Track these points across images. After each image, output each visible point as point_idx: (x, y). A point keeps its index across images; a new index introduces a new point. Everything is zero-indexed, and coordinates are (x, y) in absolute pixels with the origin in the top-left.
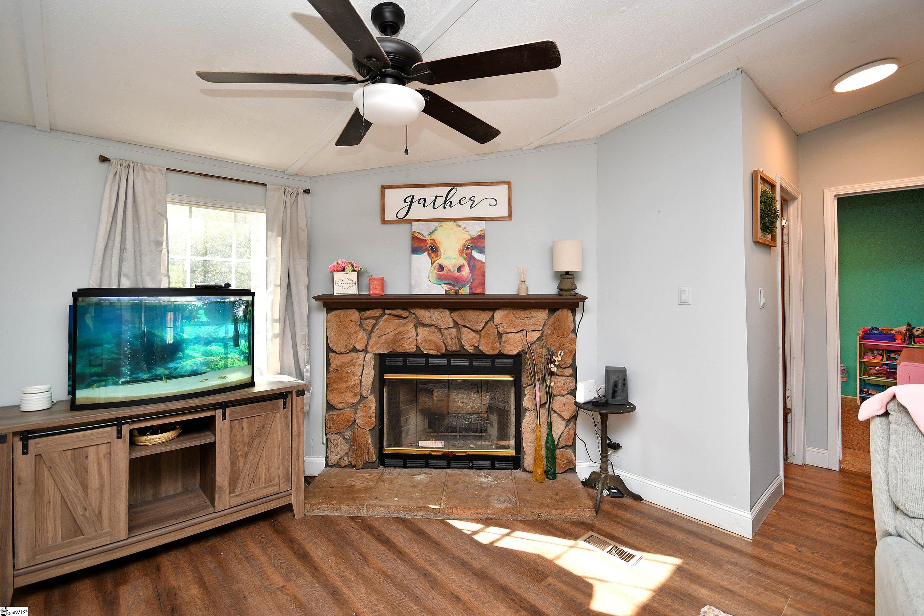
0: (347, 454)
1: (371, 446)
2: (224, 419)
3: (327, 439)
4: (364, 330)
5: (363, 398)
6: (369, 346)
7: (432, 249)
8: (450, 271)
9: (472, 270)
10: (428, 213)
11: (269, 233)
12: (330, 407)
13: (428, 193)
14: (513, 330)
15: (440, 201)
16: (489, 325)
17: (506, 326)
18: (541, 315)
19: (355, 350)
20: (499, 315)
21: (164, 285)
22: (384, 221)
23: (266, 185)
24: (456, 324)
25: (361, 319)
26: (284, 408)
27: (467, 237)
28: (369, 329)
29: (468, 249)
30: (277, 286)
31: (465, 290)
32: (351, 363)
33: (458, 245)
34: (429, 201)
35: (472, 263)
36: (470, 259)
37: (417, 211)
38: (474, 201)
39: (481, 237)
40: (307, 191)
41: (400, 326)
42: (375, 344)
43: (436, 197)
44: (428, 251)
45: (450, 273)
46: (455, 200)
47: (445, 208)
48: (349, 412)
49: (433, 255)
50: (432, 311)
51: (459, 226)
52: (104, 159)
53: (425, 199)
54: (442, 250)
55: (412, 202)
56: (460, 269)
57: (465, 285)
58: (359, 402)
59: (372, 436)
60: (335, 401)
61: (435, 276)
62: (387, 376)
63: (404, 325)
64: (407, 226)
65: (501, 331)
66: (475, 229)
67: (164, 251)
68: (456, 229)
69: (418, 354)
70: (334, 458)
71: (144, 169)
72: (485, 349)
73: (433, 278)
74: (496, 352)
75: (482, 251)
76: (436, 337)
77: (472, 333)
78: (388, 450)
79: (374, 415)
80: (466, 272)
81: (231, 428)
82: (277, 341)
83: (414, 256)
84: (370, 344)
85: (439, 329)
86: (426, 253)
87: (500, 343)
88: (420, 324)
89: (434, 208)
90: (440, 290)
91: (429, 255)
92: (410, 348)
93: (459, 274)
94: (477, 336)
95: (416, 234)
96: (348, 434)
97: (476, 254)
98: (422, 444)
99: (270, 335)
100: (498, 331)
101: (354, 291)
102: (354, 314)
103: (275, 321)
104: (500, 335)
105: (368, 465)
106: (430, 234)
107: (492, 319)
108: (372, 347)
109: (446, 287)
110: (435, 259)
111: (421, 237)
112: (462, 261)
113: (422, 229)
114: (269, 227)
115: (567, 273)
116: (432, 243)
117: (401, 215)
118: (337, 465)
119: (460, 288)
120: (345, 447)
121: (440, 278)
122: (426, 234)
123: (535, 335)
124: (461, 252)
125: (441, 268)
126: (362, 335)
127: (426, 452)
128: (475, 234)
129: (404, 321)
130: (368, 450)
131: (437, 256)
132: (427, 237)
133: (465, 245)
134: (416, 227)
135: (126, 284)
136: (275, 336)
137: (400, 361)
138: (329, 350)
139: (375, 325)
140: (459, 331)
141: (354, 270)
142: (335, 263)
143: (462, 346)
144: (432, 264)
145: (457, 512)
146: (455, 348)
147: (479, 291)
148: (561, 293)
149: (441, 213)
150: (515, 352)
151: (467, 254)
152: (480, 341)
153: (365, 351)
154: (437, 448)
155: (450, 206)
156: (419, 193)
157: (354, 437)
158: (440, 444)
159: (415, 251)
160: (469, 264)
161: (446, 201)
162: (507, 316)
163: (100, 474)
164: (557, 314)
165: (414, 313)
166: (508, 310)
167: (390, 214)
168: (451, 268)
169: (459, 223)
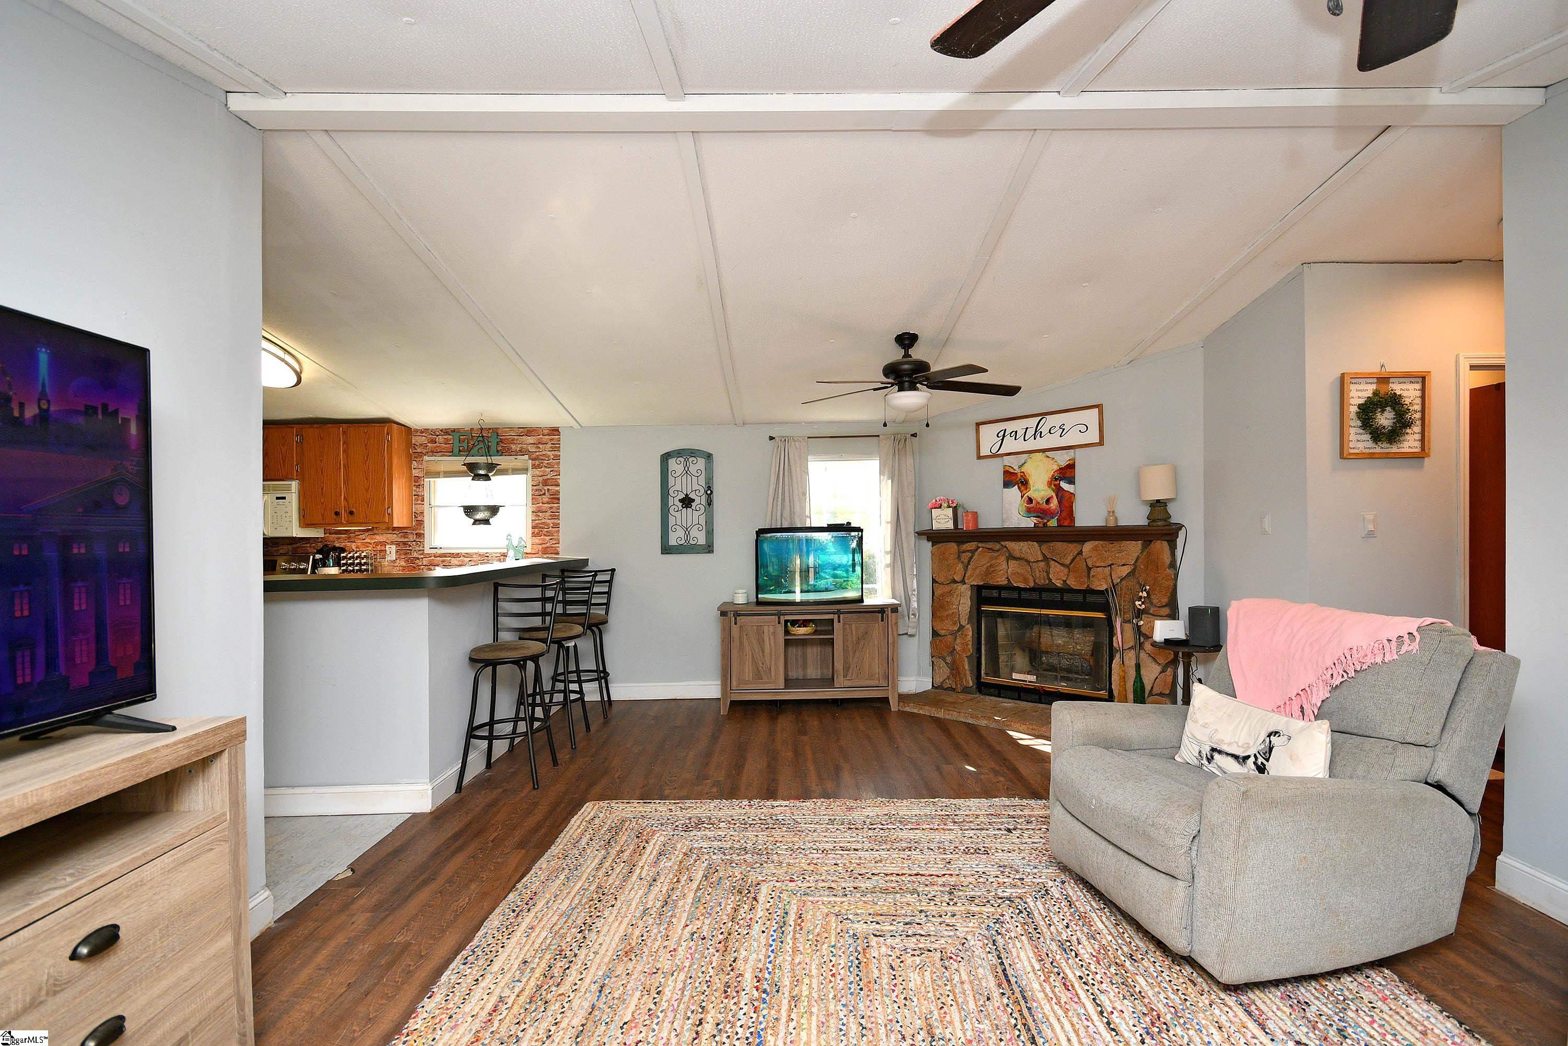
0: (948, 678)
1: (968, 672)
2: (839, 622)
3: (933, 662)
4: (962, 562)
5: (961, 627)
6: (966, 578)
7: (1022, 482)
8: (1038, 503)
9: (1060, 502)
10: (1019, 445)
11: (882, 477)
12: (935, 633)
13: (1019, 425)
14: (1103, 564)
15: (1031, 432)
16: (1078, 559)
17: (1095, 559)
18: (1134, 548)
19: (954, 581)
20: (1088, 547)
21: (808, 525)
22: (979, 457)
23: (878, 436)
24: (1045, 559)
25: (959, 552)
26: (882, 620)
27: (1056, 468)
28: (966, 561)
29: (1056, 479)
30: (887, 523)
31: (1053, 523)
32: (950, 593)
33: (1047, 477)
34: (1020, 433)
35: (1060, 495)
36: (1059, 490)
37: (1010, 445)
38: (1064, 429)
39: (1071, 466)
40: (914, 435)
41: (992, 558)
42: (971, 576)
43: (1027, 428)
44: (1018, 484)
45: (1039, 506)
46: (1045, 430)
47: (1035, 439)
48: (950, 638)
49: (1023, 488)
50: (1022, 544)
51: (1048, 457)
53: (1016, 432)
54: (1031, 482)
55: (1004, 436)
56: (1048, 501)
57: (1053, 518)
58: (959, 630)
59: (969, 662)
60: (937, 628)
61: (1024, 509)
62: (983, 608)
63: (996, 558)
64: (997, 461)
65: (1090, 565)
66: (1063, 459)
67: (808, 499)
68: (1046, 460)
69: (1010, 588)
70: (938, 680)
71: (795, 440)
72: (1073, 583)
73: (1023, 511)
74: (1084, 587)
75: (1071, 481)
76: (1023, 569)
77: (1059, 566)
78: (985, 678)
79: (970, 643)
80: (1054, 504)
81: (844, 629)
82: (889, 569)
83: (1005, 490)
84: (967, 575)
85: (1028, 562)
86: (1016, 486)
87: (1089, 577)
88: (1011, 557)
89: (1025, 440)
90: (1029, 523)
91: (1019, 488)
92: (1002, 581)
93: (1047, 507)
94: (1066, 570)
95: (1007, 468)
96: (949, 659)
97: (1064, 485)
98: (1015, 676)
99: (883, 565)
100: (1087, 566)
101: (950, 525)
102: (953, 547)
103: (887, 553)
104: (1089, 569)
105: (966, 690)
106: (1020, 467)
107: (1081, 553)
108: (968, 579)
109: (1034, 520)
110: (1024, 492)
111: (1012, 471)
112: (1050, 492)
113: (1013, 463)
114: (881, 473)
115: (1158, 501)
116: (1022, 476)
117: (994, 451)
118: (941, 687)
119: (1048, 521)
120: (946, 671)
121: (1029, 511)
122: (1016, 468)
123: (1126, 570)
124: (1049, 484)
125: (1030, 500)
126: (960, 567)
127: (1019, 684)
128: (1063, 464)
129: (996, 554)
130: (965, 675)
131: (1026, 489)
132: (1017, 471)
133: (1053, 475)
134: (1008, 461)
135: (785, 525)
136: (887, 566)
137: (995, 594)
138: (934, 581)
139: (971, 557)
140: (1048, 565)
141: (949, 507)
142: (934, 501)
143: (1050, 580)
144: (1022, 497)
145: (1016, 725)
146: (1042, 582)
147: (1067, 523)
148: (1151, 524)
149: (1032, 445)
150: (1101, 589)
151: (1055, 485)
152: (1068, 575)
153: (963, 582)
154: (1029, 682)
155: (1041, 437)
156: (1010, 426)
157: (954, 662)
158: (1033, 678)
159: (1007, 485)
160: (1057, 496)
161: (1036, 432)
162: (1095, 549)
163: (770, 645)
164: (1152, 545)
165: (1005, 547)
166: (1097, 542)
167: (985, 451)
168: (1039, 500)
169: (1047, 453)
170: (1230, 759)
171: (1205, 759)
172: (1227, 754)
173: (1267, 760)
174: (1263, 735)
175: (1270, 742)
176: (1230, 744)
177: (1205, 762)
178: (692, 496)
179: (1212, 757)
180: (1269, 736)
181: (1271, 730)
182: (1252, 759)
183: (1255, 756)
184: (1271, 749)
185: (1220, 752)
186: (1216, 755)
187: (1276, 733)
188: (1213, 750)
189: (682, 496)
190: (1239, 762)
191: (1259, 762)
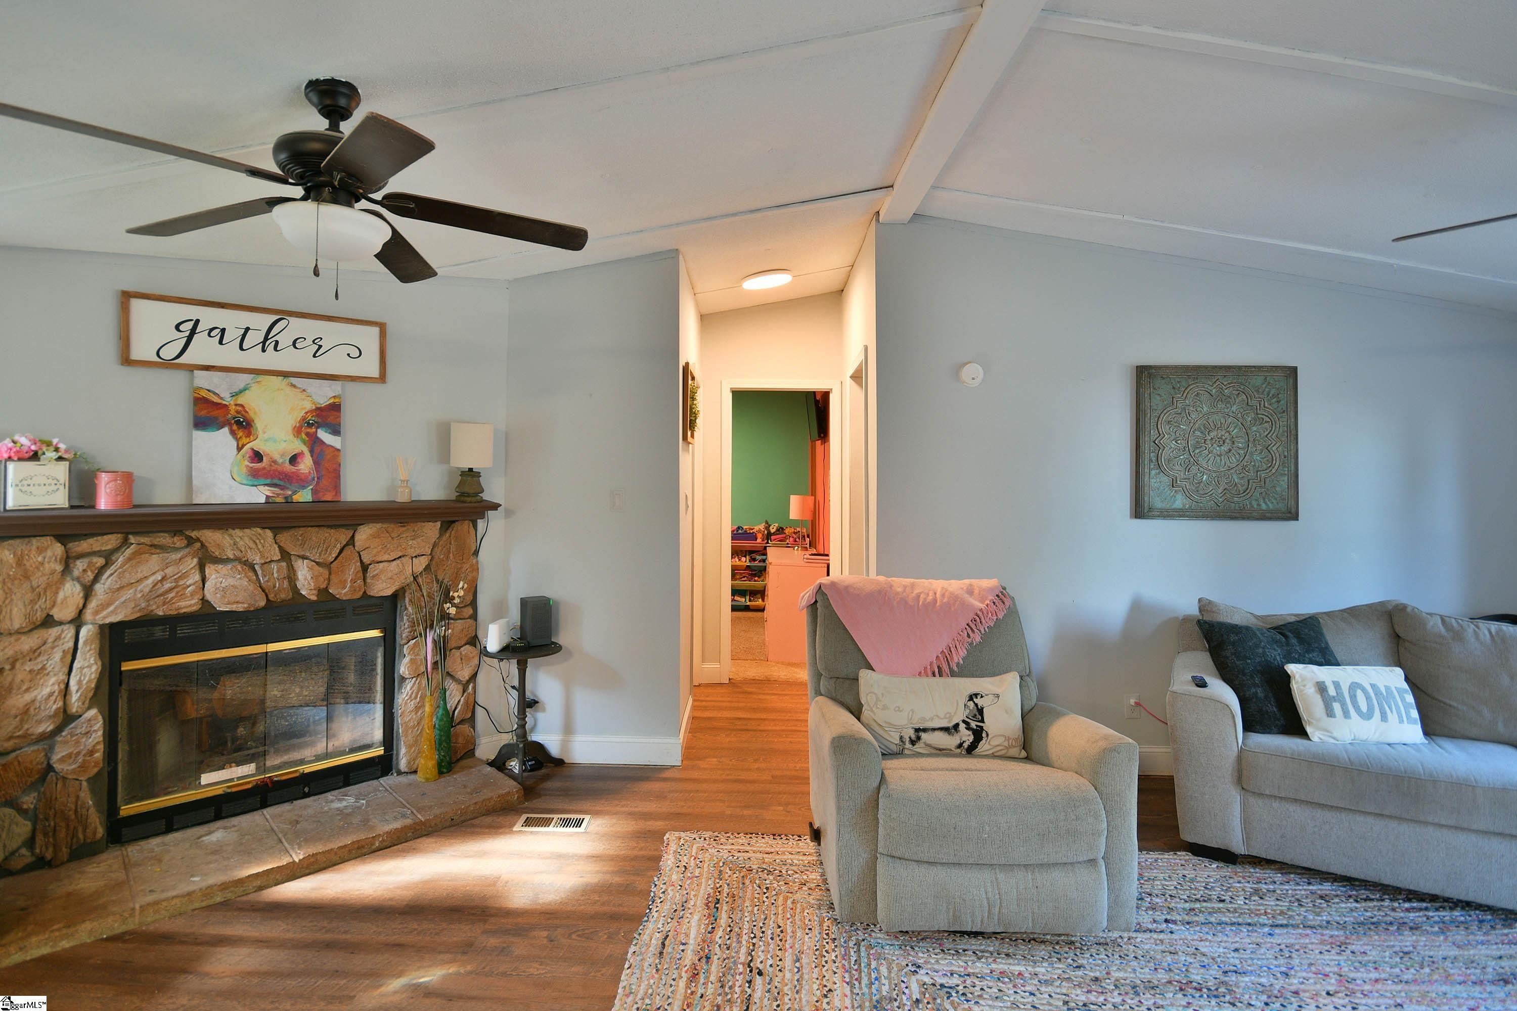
0: (29, 844)
1: (92, 810)
4: (77, 579)
5: (70, 717)
6: (87, 612)
7: (238, 423)
8: (275, 462)
9: (316, 463)
10: (229, 355)
13: (233, 321)
14: (386, 557)
15: (255, 338)
16: (347, 551)
17: (374, 551)
18: (428, 532)
19: (49, 622)
20: (364, 534)
22: (126, 360)
24: (285, 555)
25: (70, 558)
27: (309, 406)
28: (89, 576)
29: (310, 425)
31: (304, 496)
32: (37, 651)
33: (292, 419)
34: (232, 335)
35: (317, 449)
36: (314, 443)
37: (207, 350)
38: (320, 347)
39: (335, 407)
41: (163, 564)
42: (103, 607)
43: (247, 329)
44: (230, 425)
45: (275, 467)
46: (285, 340)
47: (264, 351)
48: (32, 754)
49: (240, 434)
50: (236, 532)
51: (294, 386)
53: (223, 331)
54: (258, 424)
55: (193, 332)
56: (294, 460)
57: (304, 487)
58: (59, 728)
61: (245, 470)
62: (129, 666)
63: (176, 562)
65: (366, 560)
66: (323, 394)
68: (288, 390)
69: (204, 614)
72: (340, 591)
73: (241, 474)
74: (357, 595)
75: (336, 431)
76: (239, 580)
77: (313, 567)
78: (129, 809)
79: (100, 747)
80: (306, 465)
83: (200, 436)
84: (90, 605)
85: (250, 564)
86: (226, 430)
87: (365, 579)
88: (210, 558)
89: (241, 348)
90: (257, 495)
91: (233, 433)
92: (189, 605)
93: (293, 469)
94: (325, 573)
95: (203, 394)
97: (324, 435)
98: (208, 778)
100: (361, 561)
101: (59, 500)
102: (52, 547)
104: (365, 568)
106: (234, 395)
107: (351, 541)
108: (95, 613)
109: (267, 491)
110: (244, 440)
111: (216, 399)
112: (298, 446)
113: (218, 385)
115: (470, 471)
116: (238, 412)
117: (169, 353)
118: (2, 871)
119: (295, 493)
121: (255, 474)
122: (225, 395)
123: (420, 563)
124: (297, 431)
125: (257, 456)
126: (70, 589)
127: (218, 790)
128: (323, 402)
129: (174, 555)
130: (85, 819)
131: (249, 435)
132: (228, 400)
133: (304, 418)
134: (204, 379)
137: (162, 633)
139: (104, 567)
140: (291, 568)
141: (60, 459)
142: (8, 442)
143: (295, 590)
144: (239, 449)
146: (281, 595)
147: (328, 497)
149: (254, 358)
150: (388, 592)
151: (307, 434)
152: (329, 580)
153: (78, 621)
154: (240, 778)
155: (276, 349)
156: (209, 317)
158: (247, 770)
159: (202, 423)
160: (312, 452)
161: (266, 339)
162: (375, 536)
164: (453, 529)
165: (198, 540)
166: (379, 525)
167: (142, 350)
168: (277, 457)
169: (294, 380)
170: (937, 733)
171: (907, 743)
172: (934, 730)
173: (982, 721)
175: (976, 705)
176: (932, 719)
177: (908, 745)
179: (919, 738)
180: (971, 698)
181: (969, 695)
182: (962, 726)
183: (964, 721)
184: (981, 711)
185: (925, 730)
186: (923, 735)
188: (917, 730)
190: (950, 733)
191: (973, 724)
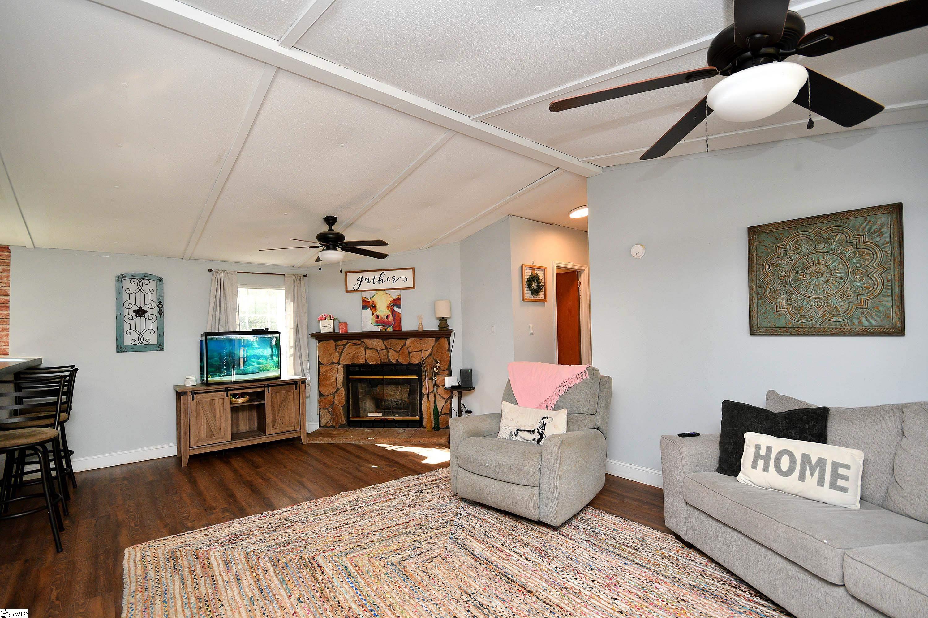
0: (330, 420)
1: (343, 415)
2: (269, 392)
3: (320, 412)
4: (338, 352)
5: (338, 389)
6: (340, 361)
7: (373, 307)
8: (382, 318)
9: (394, 318)
10: (370, 286)
11: (286, 300)
12: (321, 395)
13: (370, 275)
14: (417, 350)
15: (377, 279)
16: (404, 348)
17: (412, 348)
18: (431, 341)
19: (333, 363)
20: (409, 341)
21: (238, 330)
22: (347, 291)
23: (284, 275)
24: (386, 348)
25: (336, 346)
26: (296, 389)
27: (391, 299)
28: (340, 351)
29: (391, 306)
30: (291, 329)
31: (390, 329)
32: (331, 370)
33: (386, 304)
34: (371, 280)
35: (394, 314)
36: (393, 311)
37: (365, 286)
38: (395, 279)
39: (399, 299)
40: (306, 276)
41: (356, 349)
42: (343, 360)
43: (375, 277)
44: (370, 307)
45: (382, 320)
46: (384, 279)
47: (379, 283)
48: (331, 397)
49: (373, 310)
50: (373, 340)
51: (387, 293)
52: (210, 270)
53: (368, 279)
54: (378, 307)
55: (361, 280)
56: (387, 317)
57: (390, 326)
58: (336, 392)
59: (343, 410)
60: (324, 391)
61: (374, 321)
62: (351, 378)
63: (359, 348)
64: (359, 293)
65: (410, 351)
66: (395, 295)
67: (237, 313)
68: (386, 295)
69: (366, 365)
70: (324, 423)
71: (227, 273)
72: (402, 361)
73: (373, 322)
74: (407, 363)
75: (399, 307)
76: (374, 355)
77: (394, 352)
78: (352, 418)
79: (344, 398)
80: (391, 319)
81: (272, 397)
82: (292, 358)
84: (341, 359)
85: (377, 350)
86: (369, 309)
87: (409, 357)
88: (367, 348)
89: (373, 283)
90: (377, 329)
91: (371, 310)
92: (362, 361)
93: (387, 320)
94: (398, 354)
95: (364, 298)
96: (330, 409)
97: (395, 309)
98: (370, 414)
99: (288, 355)
100: (408, 351)
101: (331, 330)
102: (332, 343)
103: (291, 347)
104: (409, 353)
105: (341, 426)
106: (371, 298)
107: (405, 345)
108: (342, 361)
109: (380, 327)
110: (374, 312)
111: (367, 300)
112: (388, 313)
113: (368, 296)
114: (286, 297)
115: (443, 318)
116: (372, 303)
117: (356, 288)
118: (325, 427)
119: (388, 328)
120: (329, 416)
121: (377, 322)
122: (369, 298)
123: (428, 353)
124: (388, 308)
125: (377, 317)
126: (337, 354)
127: (373, 418)
128: (395, 297)
129: (359, 347)
130: (341, 417)
131: (375, 310)
132: (370, 300)
133: (390, 303)
134: (364, 294)
135: (222, 330)
136: (291, 355)
137: (357, 369)
138: (320, 363)
139: (343, 349)
140: (388, 352)
141: (331, 319)
142: (321, 316)
143: (389, 360)
144: (373, 315)
145: (380, 440)
146: (385, 361)
147: (397, 329)
148: (441, 329)
149: (377, 286)
150: (417, 363)
151: (391, 309)
152: (399, 357)
153: (338, 363)
154: (377, 416)
155: (382, 282)
156: (365, 275)
157: (334, 410)
158: (380, 414)
159: (364, 307)
160: (392, 314)
161: (380, 279)
162: (413, 342)
163: (220, 411)
164: (440, 340)
165: (364, 342)
166: (413, 339)
167: (350, 288)
168: (383, 317)
169: (387, 291)
170: (526, 432)
171: (513, 435)
172: (524, 431)
173: (544, 430)
174: (540, 419)
175: (544, 422)
176: (525, 426)
177: (514, 436)
178: (145, 308)
179: (518, 433)
180: (543, 419)
181: (543, 417)
182: (536, 431)
183: (538, 429)
184: (545, 425)
185: (521, 430)
186: (519, 432)
187: (545, 418)
188: (518, 430)
189: (135, 308)
190: (530, 433)
191: (540, 431)
